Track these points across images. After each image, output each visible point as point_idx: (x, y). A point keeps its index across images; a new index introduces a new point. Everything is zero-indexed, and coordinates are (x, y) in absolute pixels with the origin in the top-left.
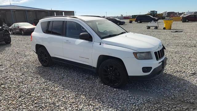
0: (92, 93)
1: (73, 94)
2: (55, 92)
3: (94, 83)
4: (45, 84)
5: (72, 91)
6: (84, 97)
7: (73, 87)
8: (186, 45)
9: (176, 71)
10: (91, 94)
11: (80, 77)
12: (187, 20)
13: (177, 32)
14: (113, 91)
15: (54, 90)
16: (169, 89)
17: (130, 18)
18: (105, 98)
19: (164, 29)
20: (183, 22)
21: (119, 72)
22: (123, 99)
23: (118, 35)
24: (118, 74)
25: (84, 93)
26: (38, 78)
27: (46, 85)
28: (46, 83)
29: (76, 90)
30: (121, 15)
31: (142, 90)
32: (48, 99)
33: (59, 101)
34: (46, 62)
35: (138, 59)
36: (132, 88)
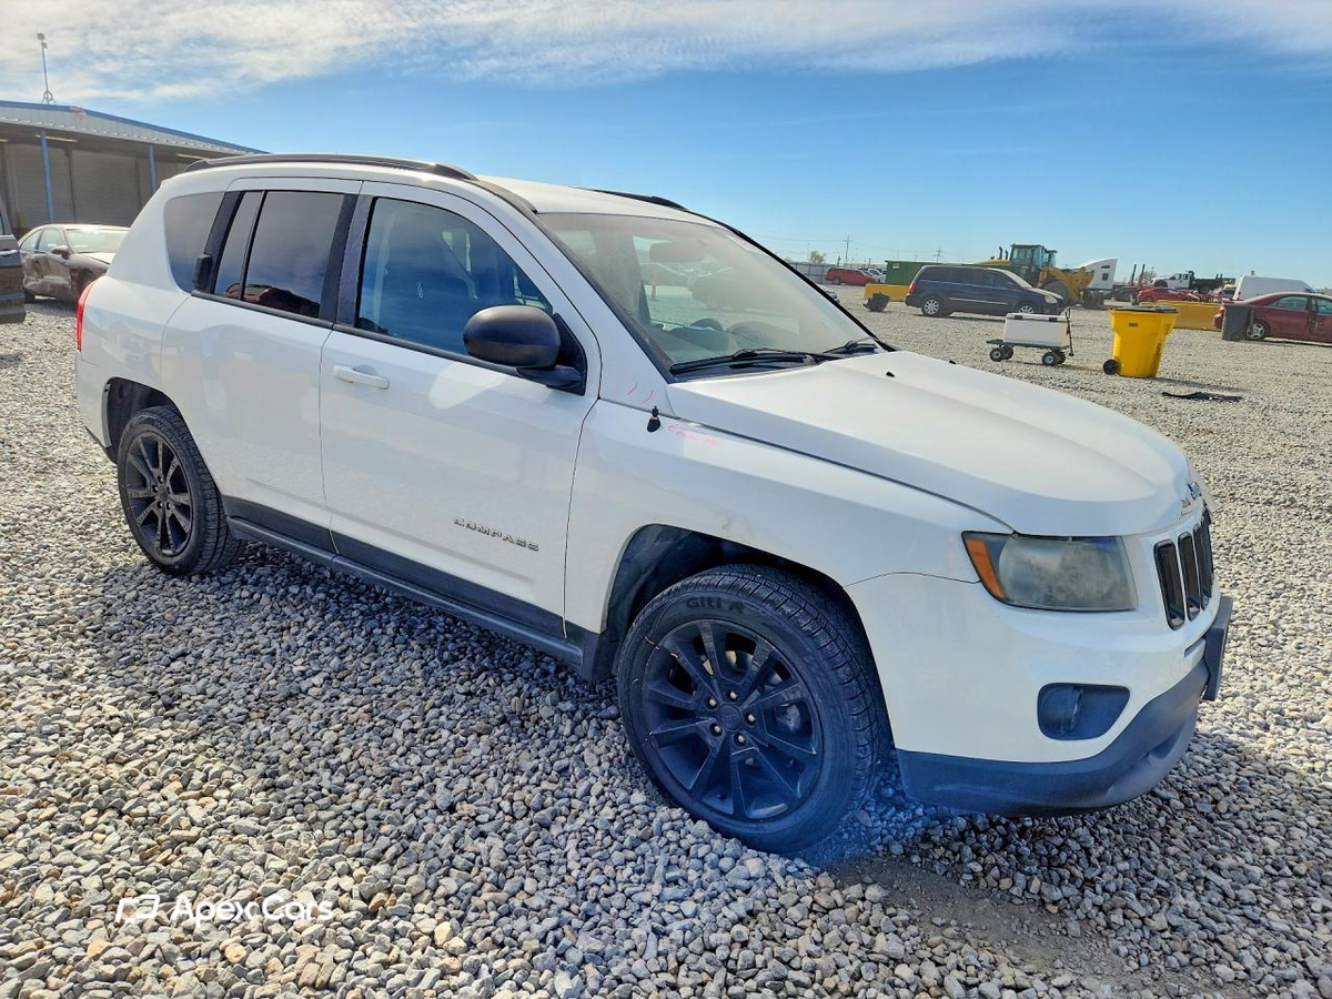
0: (530, 884)
1: (346, 883)
2: (176, 842)
3: (563, 771)
4: (112, 748)
5: (337, 849)
6: (446, 927)
7: (358, 805)
8: (1292, 500)
9: (1271, 719)
10: (517, 903)
11: (449, 701)
12: (1257, 330)
13: (1205, 397)
14: (736, 877)
15: (174, 813)
16: (1246, 895)
17: (873, 281)
18: (651, 952)
19: (1111, 368)
20: (1231, 336)
21: (801, 704)
22: (830, 982)
23: (819, 359)
24: (792, 720)
25: (449, 885)
26: (64, 676)
27: (111, 758)
28: (119, 737)
29: (383, 841)
30: (814, 254)
31: (1006, 883)
32: (86, 915)
33: (188, 955)
34: (181, 535)
35: (1005, 601)
36: (907, 855)
